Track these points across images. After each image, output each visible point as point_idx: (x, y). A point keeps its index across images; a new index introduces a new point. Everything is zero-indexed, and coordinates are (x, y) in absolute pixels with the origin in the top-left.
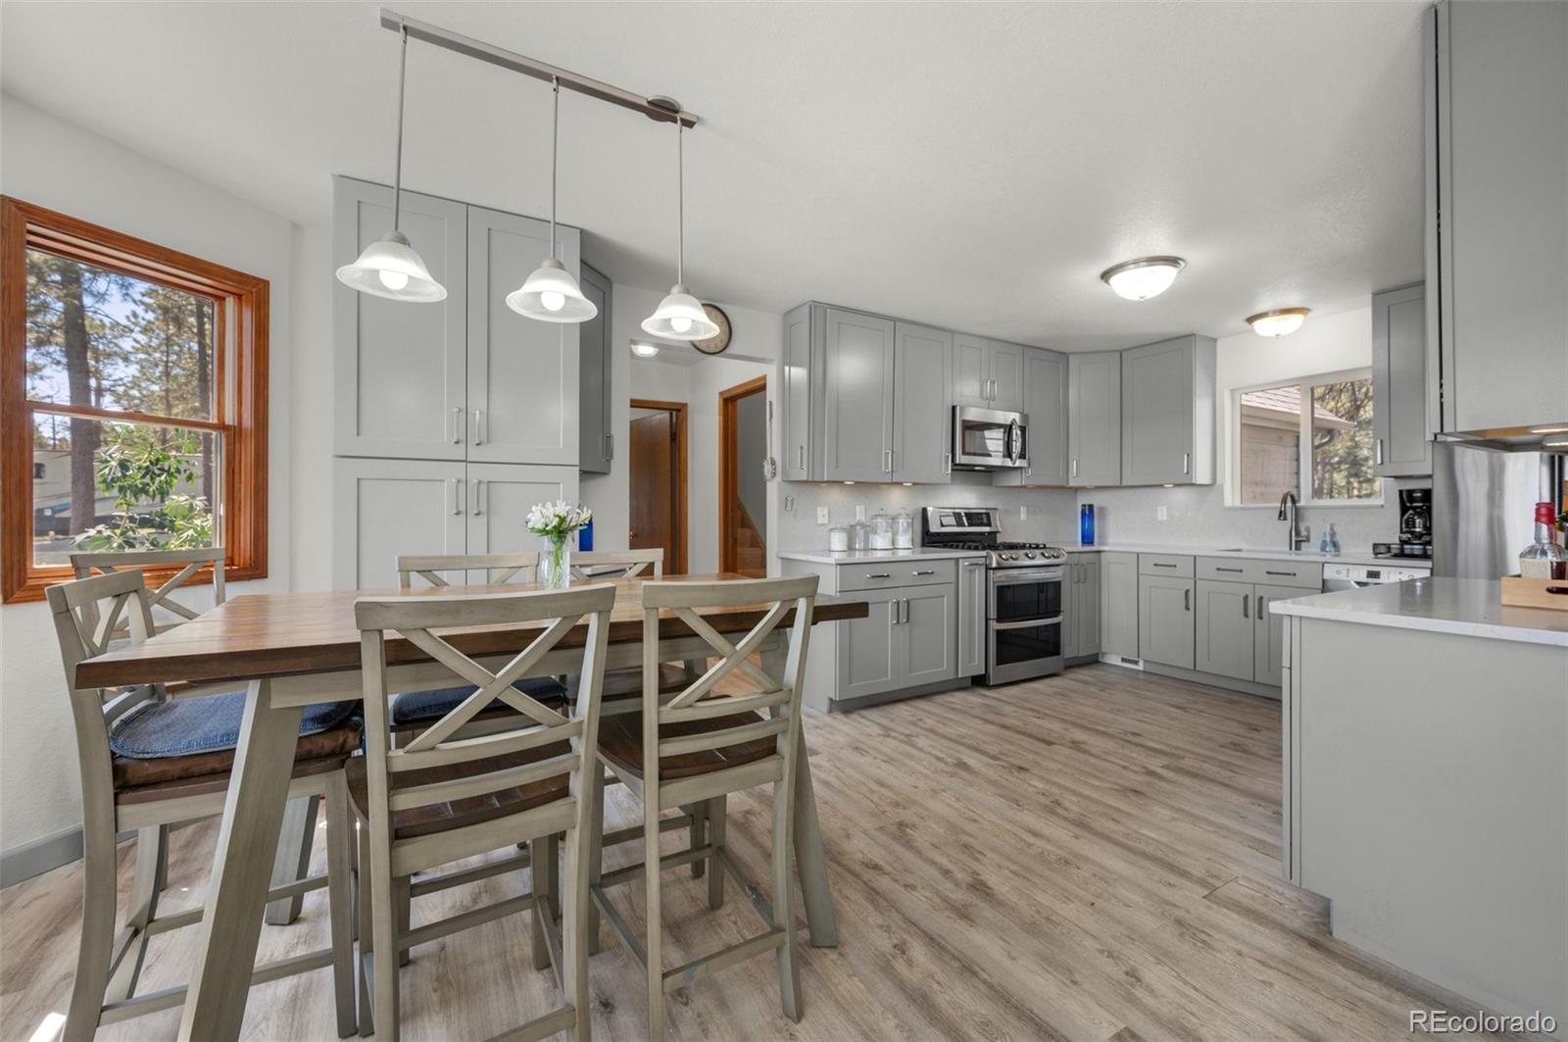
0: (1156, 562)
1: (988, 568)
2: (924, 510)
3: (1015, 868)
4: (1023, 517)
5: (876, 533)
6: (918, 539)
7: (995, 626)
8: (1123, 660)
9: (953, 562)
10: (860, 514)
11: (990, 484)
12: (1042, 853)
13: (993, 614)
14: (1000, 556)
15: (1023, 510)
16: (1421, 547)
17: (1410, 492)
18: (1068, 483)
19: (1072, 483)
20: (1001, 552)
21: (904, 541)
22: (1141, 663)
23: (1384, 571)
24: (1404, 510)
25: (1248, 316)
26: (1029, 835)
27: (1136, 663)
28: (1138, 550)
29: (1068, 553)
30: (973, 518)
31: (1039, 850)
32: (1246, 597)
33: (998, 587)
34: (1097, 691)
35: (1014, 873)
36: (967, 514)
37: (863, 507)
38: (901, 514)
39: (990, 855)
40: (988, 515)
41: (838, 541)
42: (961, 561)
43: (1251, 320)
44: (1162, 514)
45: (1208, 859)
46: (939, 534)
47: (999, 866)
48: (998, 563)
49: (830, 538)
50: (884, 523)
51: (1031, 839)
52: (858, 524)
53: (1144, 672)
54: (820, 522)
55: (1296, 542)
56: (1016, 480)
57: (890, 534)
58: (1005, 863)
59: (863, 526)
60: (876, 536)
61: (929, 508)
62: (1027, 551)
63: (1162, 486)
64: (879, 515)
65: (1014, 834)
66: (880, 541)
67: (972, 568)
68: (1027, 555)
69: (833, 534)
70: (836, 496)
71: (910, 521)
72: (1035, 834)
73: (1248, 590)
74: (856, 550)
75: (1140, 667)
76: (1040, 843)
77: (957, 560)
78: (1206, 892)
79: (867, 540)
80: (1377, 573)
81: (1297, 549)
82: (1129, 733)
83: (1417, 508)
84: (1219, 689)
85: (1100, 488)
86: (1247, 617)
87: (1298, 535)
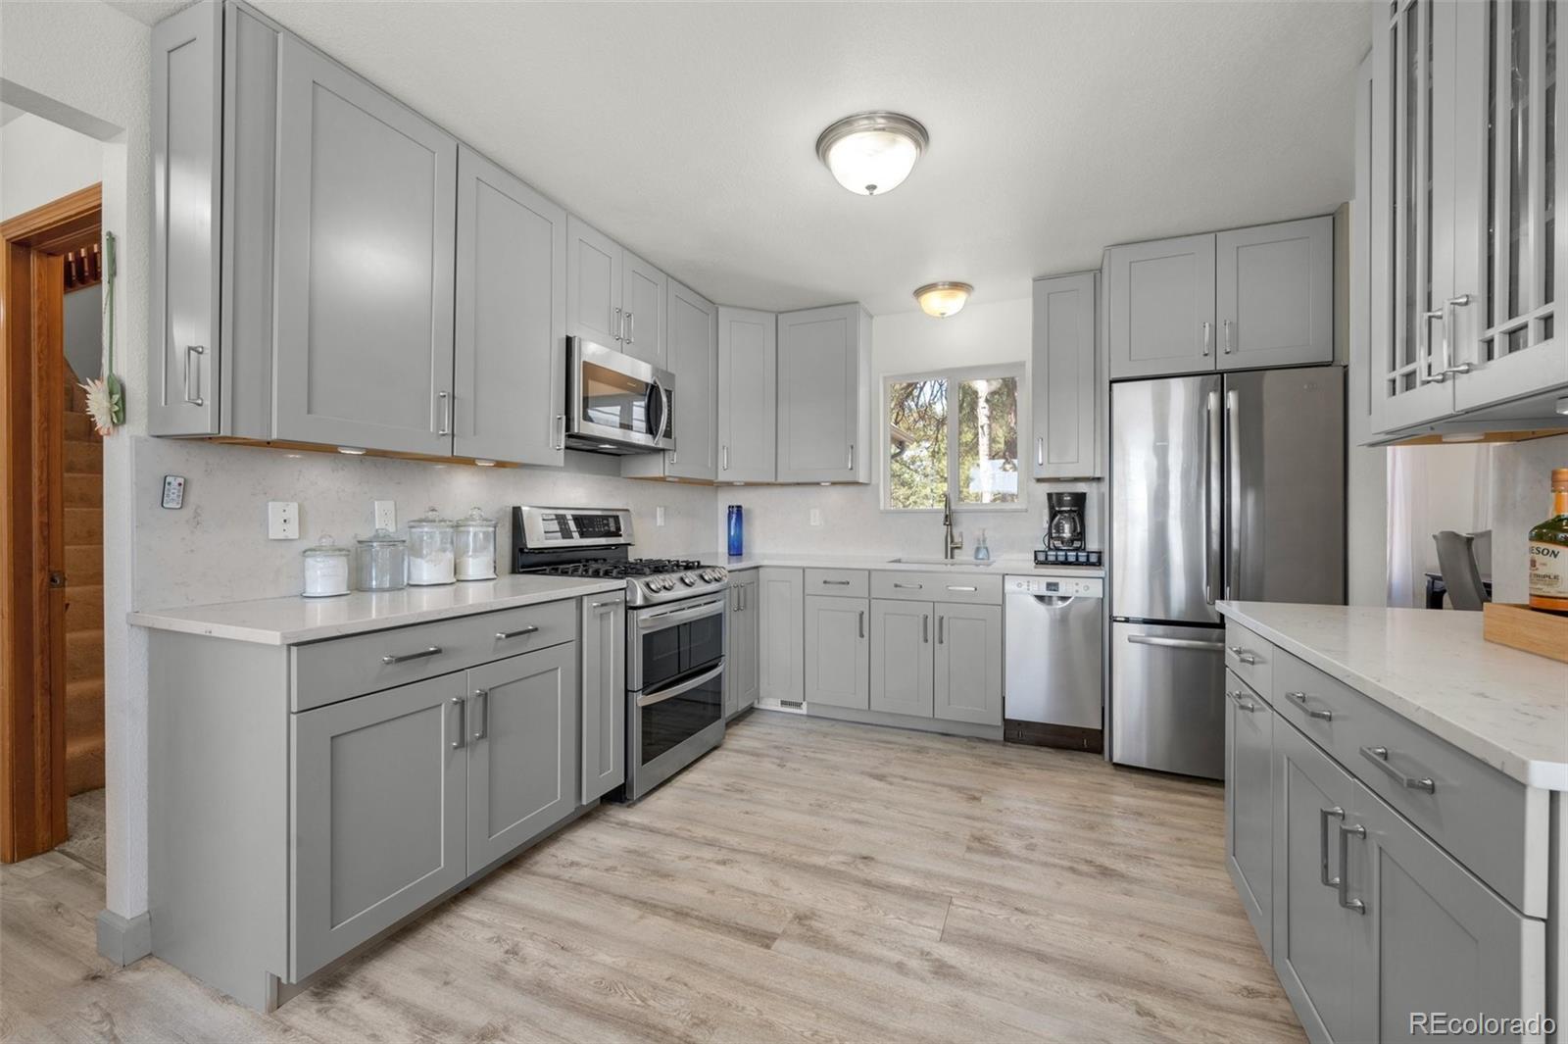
0: (825, 579)
1: (630, 608)
2: (516, 513)
4: (660, 521)
5: (419, 555)
6: (506, 561)
7: (641, 700)
8: (784, 703)
9: (573, 604)
10: (384, 517)
11: (616, 472)
13: (637, 682)
14: (648, 585)
15: (659, 511)
16: (1074, 553)
17: (1060, 495)
18: (717, 477)
19: (722, 477)
20: (647, 579)
21: (477, 566)
22: (805, 705)
23: (1062, 583)
24: (1053, 515)
25: (915, 289)
27: (798, 705)
28: (805, 564)
29: (730, 572)
30: (586, 524)
32: (926, 618)
33: (644, 636)
34: (774, 767)
36: (576, 519)
37: (390, 505)
38: (471, 518)
40: (616, 518)
41: (324, 576)
42: (585, 599)
43: (920, 292)
44: (816, 519)
46: (541, 551)
48: (645, 598)
49: (303, 570)
50: (438, 538)
52: (376, 537)
53: (808, 716)
54: (276, 531)
55: (952, 549)
56: (655, 468)
57: (450, 556)
59: (391, 542)
60: (419, 560)
61: (523, 508)
62: (682, 574)
63: (818, 484)
64: (426, 520)
66: (428, 570)
67: (603, 610)
68: (682, 580)
69: (310, 561)
70: (318, 479)
71: (491, 529)
73: (927, 610)
74: (370, 590)
75: (804, 710)
77: (580, 599)
79: (397, 568)
80: (1056, 585)
81: (952, 557)
82: (858, 861)
83: (1066, 512)
84: (891, 730)
85: (748, 485)
86: (926, 641)
87: (952, 541)
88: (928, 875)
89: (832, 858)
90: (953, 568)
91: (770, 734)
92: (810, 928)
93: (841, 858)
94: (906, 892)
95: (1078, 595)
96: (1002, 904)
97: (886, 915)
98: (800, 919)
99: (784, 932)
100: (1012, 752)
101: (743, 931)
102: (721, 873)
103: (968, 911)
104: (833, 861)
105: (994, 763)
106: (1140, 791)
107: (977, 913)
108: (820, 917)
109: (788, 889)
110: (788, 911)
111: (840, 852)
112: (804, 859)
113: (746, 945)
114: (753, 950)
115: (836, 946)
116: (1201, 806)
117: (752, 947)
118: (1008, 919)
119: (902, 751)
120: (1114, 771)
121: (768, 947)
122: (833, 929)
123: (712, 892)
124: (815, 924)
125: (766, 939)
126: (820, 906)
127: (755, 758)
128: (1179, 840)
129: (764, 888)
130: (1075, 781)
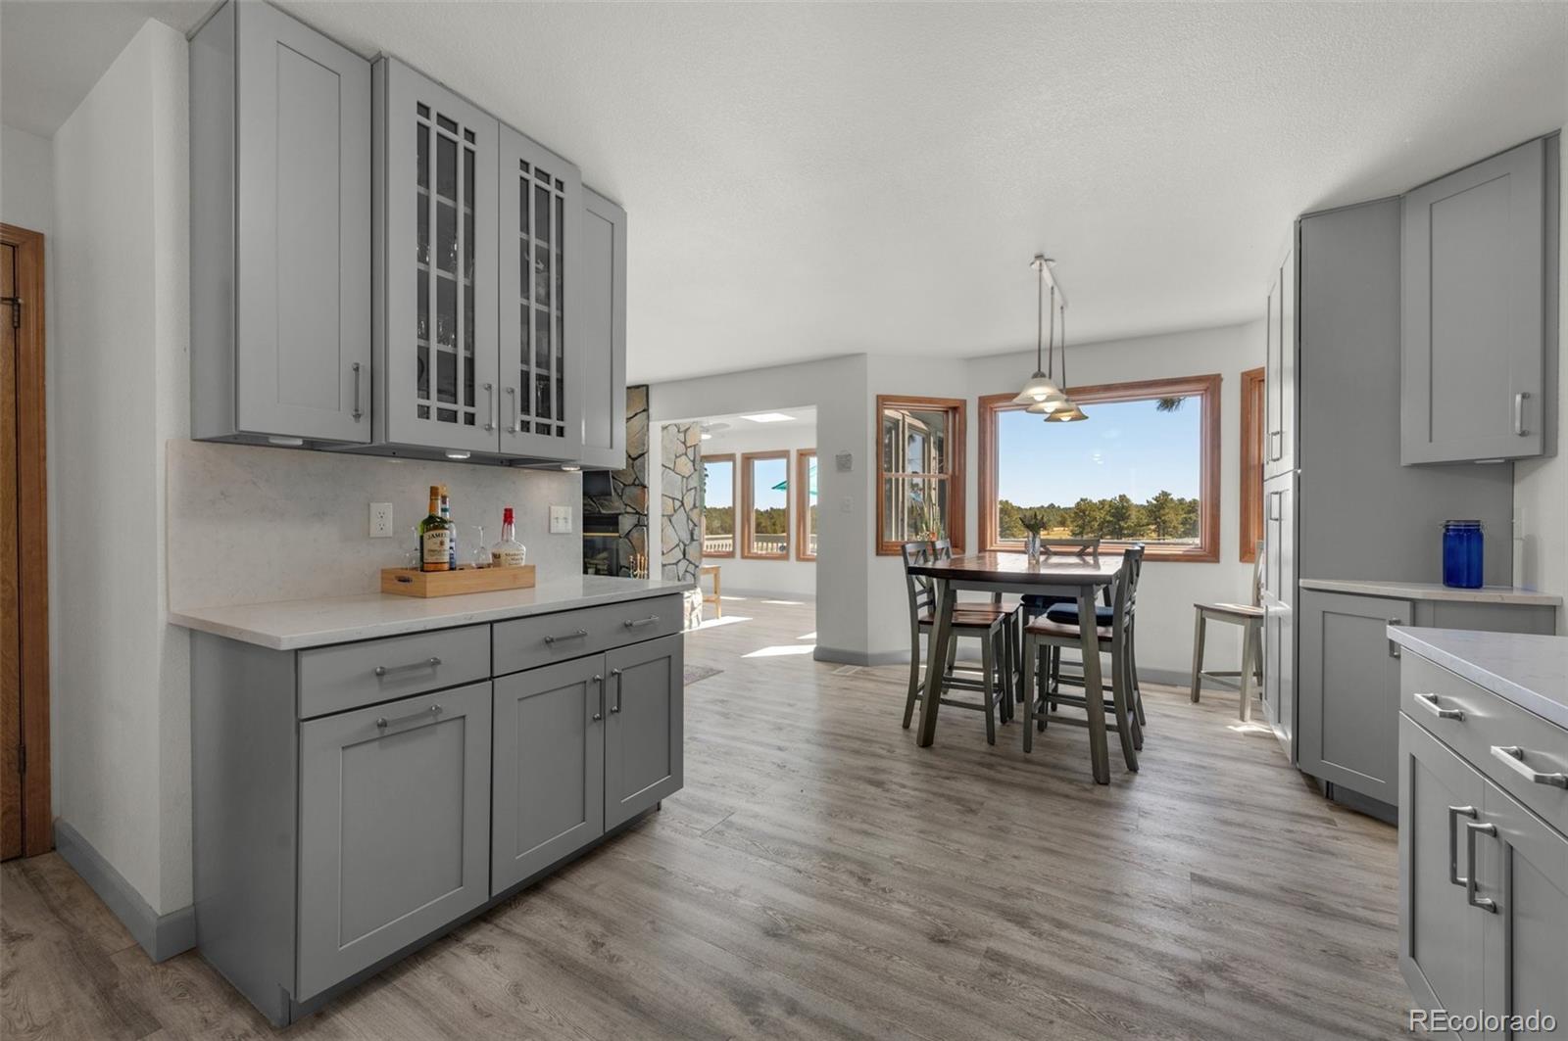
3: (864, 801)
12: (852, 817)
26: (870, 831)
31: (855, 819)
35: (864, 798)
39: (887, 806)
45: (717, 848)
47: (875, 800)
51: (865, 827)
58: (873, 802)
65: (881, 828)
72: (866, 833)
76: (857, 825)
78: (731, 818)
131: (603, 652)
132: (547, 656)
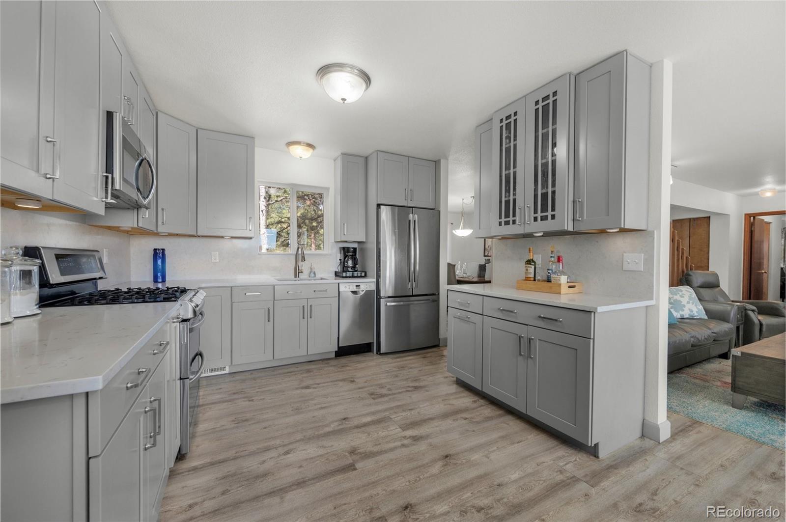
1: (183, 321)
4: (106, 259)
16: (356, 273)
17: (346, 248)
18: (157, 229)
19: (160, 229)
23: (361, 285)
24: (345, 257)
25: (286, 143)
27: (223, 369)
28: (232, 284)
40: (95, 258)
43: (289, 145)
44: (215, 257)
46: (56, 286)
48: (194, 312)
53: (229, 374)
55: (299, 273)
63: (222, 237)
73: (304, 302)
75: (227, 371)
80: (359, 286)
81: (298, 277)
82: (344, 421)
83: (350, 255)
84: (287, 367)
85: (171, 235)
86: (303, 318)
87: (299, 270)
88: (373, 413)
89: (332, 426)
90: (297, 282)
91: (221, 389)
92: (361, 453)
93: (336, 424)
94: (374, 423)
95: (367, 290)
96: (404, 411)
97: (378, 434)
98: (353, 453)
99: (354, 461)
100: (343, 360)
101: (338, 471)
102: (291, 457)
103: (399, 418)
104: (333, 426)
105: (342, 366)
106: (395, 360)
107: (401, 417)
108: (358, 447)
109: (332, 446)
110: (344, 453)
111: (333, 422)
112: (321, 432)
113: (346, 474)
114: (351, 474)
115: (377, 453)
116: (413, 359)
117: (349, 473)
118: (411, 414)
119: (301, 374)
120: (380, 357)
121: (355, 469)
122: (368, 449)
123: (301, 466)
124: (361, 451)
125: (351, 467)
126: (353, 444)
127: (230, 403)
128: (420, 371)
129: (322, 451)
130: (374, 364)
131: (527, 325)
132: (500, 315)
